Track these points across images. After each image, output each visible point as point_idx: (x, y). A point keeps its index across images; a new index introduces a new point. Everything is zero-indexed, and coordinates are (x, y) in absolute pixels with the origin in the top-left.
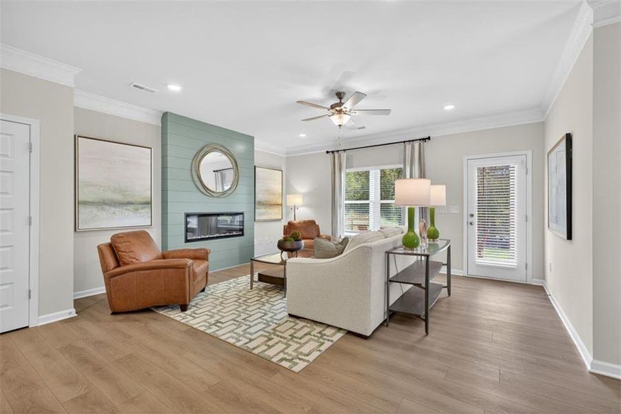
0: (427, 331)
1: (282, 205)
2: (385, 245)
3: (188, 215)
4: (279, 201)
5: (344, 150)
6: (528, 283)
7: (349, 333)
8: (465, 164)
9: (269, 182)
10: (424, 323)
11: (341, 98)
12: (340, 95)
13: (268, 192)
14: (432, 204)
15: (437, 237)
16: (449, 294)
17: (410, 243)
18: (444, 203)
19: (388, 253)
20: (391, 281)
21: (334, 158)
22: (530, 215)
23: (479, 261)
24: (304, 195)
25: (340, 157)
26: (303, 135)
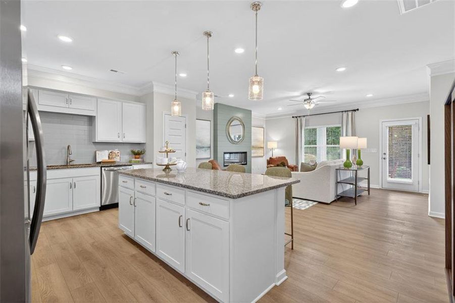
0: (356, 204)
1: (263, 148)
2: (336, 166)
3: (225, 153)
4: (262, 146)
5: (304, 116)
6: (420, 192)
7: (320, 203)
8: (381, 124)
9: (257, 135)
10: (354, 200)
11: (309, 96)
12: (309, 94)
13: (257, 140)
14: (359, 148)
15: (362, 165)
16: (369, 194)
17: (347, 166)
18: (366, 147)
19: (337, 169)
20: (338, 182)
21: (298, 120)
22: (420, 153)
23: (390, 179)
24: (278, 142)
25: (301, 120)
26: (280, 109)
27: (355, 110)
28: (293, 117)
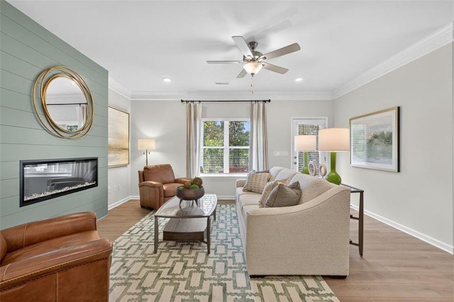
1: (129, 150)
4: (126, 146)
8: (292, 121)
9: (119, 125)
11: (253, 48)
12: (254, 45)
13: (118, 135)
21: (190, 107)
24: (157, 140)
25: (195, 106)
26: (167, 80)
27: (265, 101)
28: (182, 101)
